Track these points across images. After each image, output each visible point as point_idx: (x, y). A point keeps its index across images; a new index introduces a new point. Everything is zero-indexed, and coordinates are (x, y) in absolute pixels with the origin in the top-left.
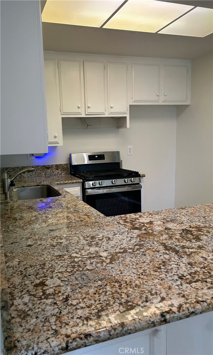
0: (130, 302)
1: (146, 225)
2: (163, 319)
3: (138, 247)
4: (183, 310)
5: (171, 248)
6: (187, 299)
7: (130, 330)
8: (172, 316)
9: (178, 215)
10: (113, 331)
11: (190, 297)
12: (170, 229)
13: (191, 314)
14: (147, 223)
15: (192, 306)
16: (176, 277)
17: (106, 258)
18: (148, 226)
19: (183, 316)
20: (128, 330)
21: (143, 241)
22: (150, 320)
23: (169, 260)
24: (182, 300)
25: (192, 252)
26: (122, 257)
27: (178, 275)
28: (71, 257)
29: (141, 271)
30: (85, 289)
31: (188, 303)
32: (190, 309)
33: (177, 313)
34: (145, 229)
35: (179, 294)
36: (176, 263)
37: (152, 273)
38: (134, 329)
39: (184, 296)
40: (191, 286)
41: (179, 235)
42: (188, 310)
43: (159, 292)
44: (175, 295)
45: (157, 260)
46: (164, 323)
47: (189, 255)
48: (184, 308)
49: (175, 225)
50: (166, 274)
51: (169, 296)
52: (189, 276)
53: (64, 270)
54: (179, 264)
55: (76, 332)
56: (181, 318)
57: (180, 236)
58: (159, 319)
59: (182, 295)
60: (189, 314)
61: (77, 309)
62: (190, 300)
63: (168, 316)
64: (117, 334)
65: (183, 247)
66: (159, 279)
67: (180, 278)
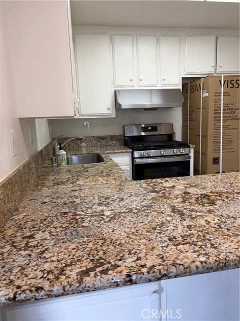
0: (103, 259)
1: (166, 189)
2: (128, 279)
3: (146, 208)
4: (154, 272)
5: (179, 211)
6: (164, 261)
7: (89, 287)
8: (139, 276)
9: (206, 181)
10: (68, 286)
11: (168, 259)
12: (189, 193)
13: (162, 277)
14: (168, 188)
15: (165, 268)
16: (166, 239)
17: (107, 217)
18: (168, 190)
19: (153, 278)
20: (86, 287)
21: (154, 203)
22: (113, 279)
23: (169, 222)
24: (159, 261)
25: (199, 215)
26: (123, 216)
27: (169, 236)
28: (75, 214)
29: (133, 230)
30: (68, 244)
31: (163, 265)
32: (162, 271)
33: (146, 274)
34: (163, 193)
35: (158, 255)
36: (175, 225)
37: (144, 233)
38: (93, 287)
39: (162, 258)
40: (176, 248)
41: (195, 199)
42: (160, 272)
43: (139, 252)
44: (154, 256)
45: (157, 221)
46: (129, 283)
47: (193, 219)
48: (155, 270)
49: (197, 190)
50: (158, 235)
51: (147, 256)
52: (181, 238)
53: (60, 225)
54: (177, 226)
55: (30, 284)
56: (150, 281)
57: (195, 200)
58: (123, 279)
59: (161, 256)
60: (160, 276)
61: (46, 262)
62: (166, 262)
63: (134, 277)
64: (73, 290)
65: (192, 210)
66: (147, 240)
67: (170, 240)
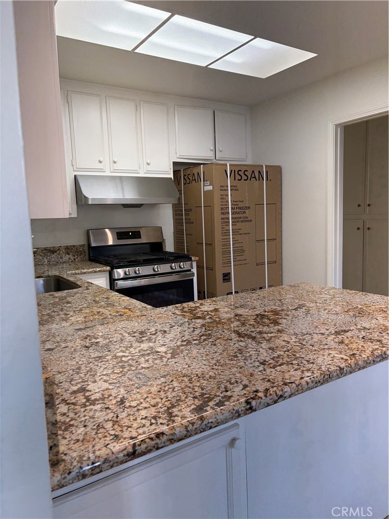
0: (206, 394)
1: (210, 313)
2: (248, 407)
3: (205, 337)
4: (271, 395)
5: (246, 335)
6: (274, 383)
7: (211, 422)
8: (259, 401)
9: (249, 300)
10: (191, 425)
11: (276, 381)
12: (241, 315)
13: (279, 398)
14: (211, 311)
15: (280, 388)
16: (257, 364)
17: (166, 353)
18: (213, 314)
19: (271, 401)
20: (208, 423)
21: (210, 330)
22: (234, 410)
23: (246, 347)
24: (268, 385)
25: (271, 337)
26: (186, 350)
27: (258, 361)
28: (116, 357)
29: (214, 362)
30: (144, 389)
31: (275, 386)
32: (278, 392)
33: (264, 398)
34: (210, 318)
35: (263, 379)
36: (255, 349)
37: (227, 362)
38: (216, 422)
39: (269, 381)
40: (276, 370)
41: (253, 320)
42: (276, 393)
43: (240, 381)
44: (259, 380)
45: (231, 348)
46: (250, 411)
47: (268, 340)
48: (271, 392)
49: (247, 310)
50: (245, 361)
51: (253, 382)
52: (272, 360)
53: (110, 371)
54: (258, 350)
55: (144, 433)
56: (268, 405)
57: (255, 322)
58: (244, 407)
59: (267, 380)
60: (277, 398)
61: (138, 410)
62: (276, 383)
63: (254, 403)
64: (196, 429)
65: (260, 333)
66: (237, 368)
67: (261, 363)
